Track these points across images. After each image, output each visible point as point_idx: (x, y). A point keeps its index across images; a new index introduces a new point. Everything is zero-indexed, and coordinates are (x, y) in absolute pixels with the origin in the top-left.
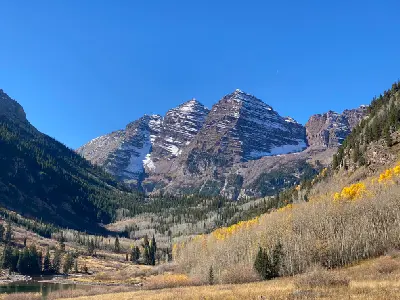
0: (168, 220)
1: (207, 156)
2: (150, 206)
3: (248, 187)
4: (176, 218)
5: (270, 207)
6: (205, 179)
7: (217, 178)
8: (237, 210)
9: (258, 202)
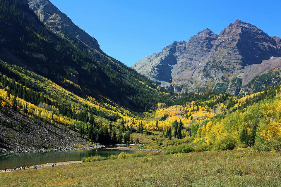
0: (190, 109)
1: (217, 66)
2: (179, 101)
3: (245, 87)
4: (196, 108)
5: (260, 99)
6: (216, 82)
7: (224, 81)
8: (237, 102)
9: (252, 96)
